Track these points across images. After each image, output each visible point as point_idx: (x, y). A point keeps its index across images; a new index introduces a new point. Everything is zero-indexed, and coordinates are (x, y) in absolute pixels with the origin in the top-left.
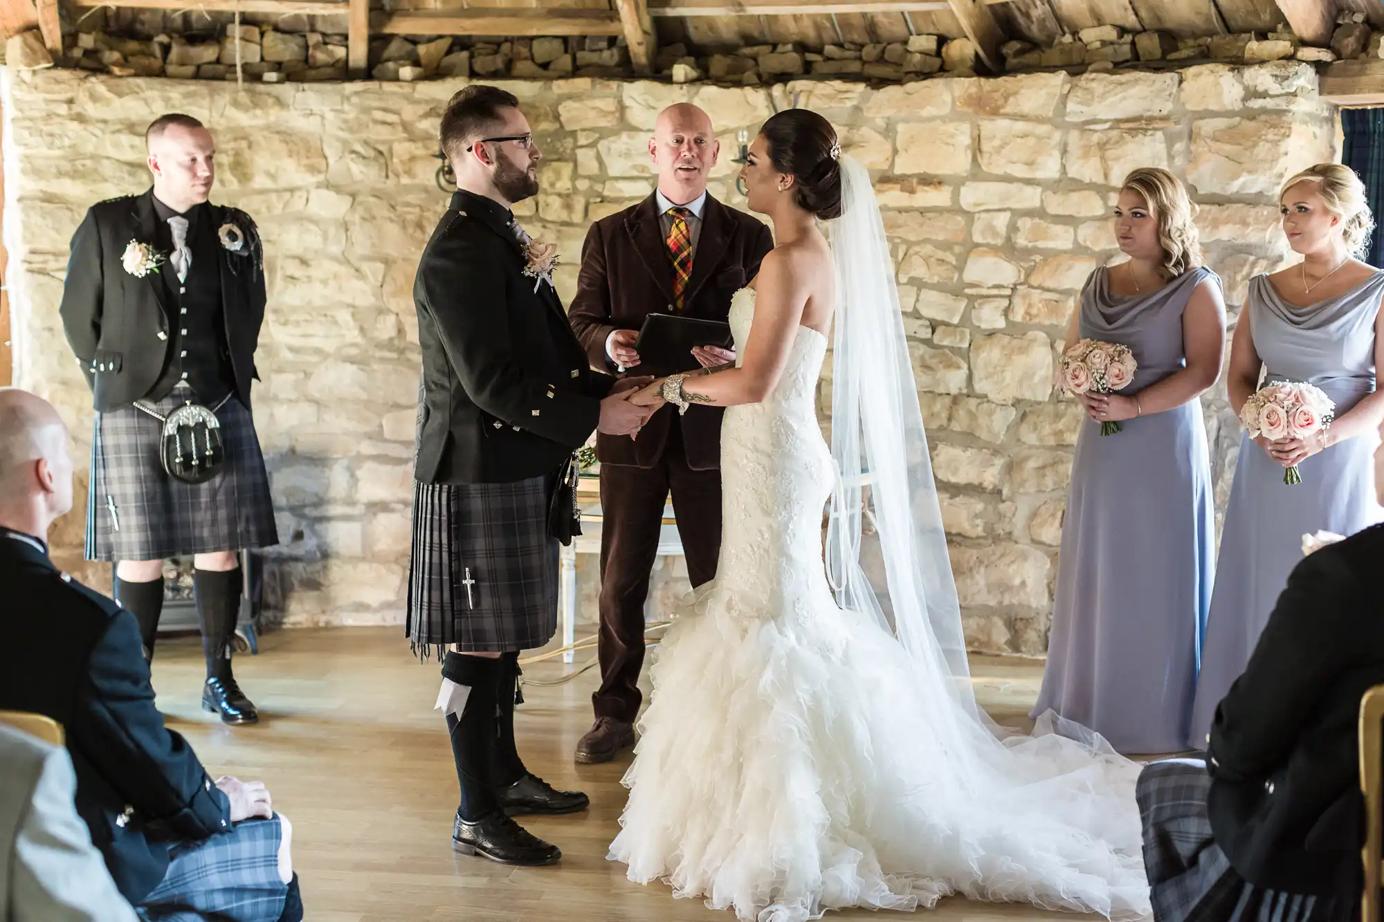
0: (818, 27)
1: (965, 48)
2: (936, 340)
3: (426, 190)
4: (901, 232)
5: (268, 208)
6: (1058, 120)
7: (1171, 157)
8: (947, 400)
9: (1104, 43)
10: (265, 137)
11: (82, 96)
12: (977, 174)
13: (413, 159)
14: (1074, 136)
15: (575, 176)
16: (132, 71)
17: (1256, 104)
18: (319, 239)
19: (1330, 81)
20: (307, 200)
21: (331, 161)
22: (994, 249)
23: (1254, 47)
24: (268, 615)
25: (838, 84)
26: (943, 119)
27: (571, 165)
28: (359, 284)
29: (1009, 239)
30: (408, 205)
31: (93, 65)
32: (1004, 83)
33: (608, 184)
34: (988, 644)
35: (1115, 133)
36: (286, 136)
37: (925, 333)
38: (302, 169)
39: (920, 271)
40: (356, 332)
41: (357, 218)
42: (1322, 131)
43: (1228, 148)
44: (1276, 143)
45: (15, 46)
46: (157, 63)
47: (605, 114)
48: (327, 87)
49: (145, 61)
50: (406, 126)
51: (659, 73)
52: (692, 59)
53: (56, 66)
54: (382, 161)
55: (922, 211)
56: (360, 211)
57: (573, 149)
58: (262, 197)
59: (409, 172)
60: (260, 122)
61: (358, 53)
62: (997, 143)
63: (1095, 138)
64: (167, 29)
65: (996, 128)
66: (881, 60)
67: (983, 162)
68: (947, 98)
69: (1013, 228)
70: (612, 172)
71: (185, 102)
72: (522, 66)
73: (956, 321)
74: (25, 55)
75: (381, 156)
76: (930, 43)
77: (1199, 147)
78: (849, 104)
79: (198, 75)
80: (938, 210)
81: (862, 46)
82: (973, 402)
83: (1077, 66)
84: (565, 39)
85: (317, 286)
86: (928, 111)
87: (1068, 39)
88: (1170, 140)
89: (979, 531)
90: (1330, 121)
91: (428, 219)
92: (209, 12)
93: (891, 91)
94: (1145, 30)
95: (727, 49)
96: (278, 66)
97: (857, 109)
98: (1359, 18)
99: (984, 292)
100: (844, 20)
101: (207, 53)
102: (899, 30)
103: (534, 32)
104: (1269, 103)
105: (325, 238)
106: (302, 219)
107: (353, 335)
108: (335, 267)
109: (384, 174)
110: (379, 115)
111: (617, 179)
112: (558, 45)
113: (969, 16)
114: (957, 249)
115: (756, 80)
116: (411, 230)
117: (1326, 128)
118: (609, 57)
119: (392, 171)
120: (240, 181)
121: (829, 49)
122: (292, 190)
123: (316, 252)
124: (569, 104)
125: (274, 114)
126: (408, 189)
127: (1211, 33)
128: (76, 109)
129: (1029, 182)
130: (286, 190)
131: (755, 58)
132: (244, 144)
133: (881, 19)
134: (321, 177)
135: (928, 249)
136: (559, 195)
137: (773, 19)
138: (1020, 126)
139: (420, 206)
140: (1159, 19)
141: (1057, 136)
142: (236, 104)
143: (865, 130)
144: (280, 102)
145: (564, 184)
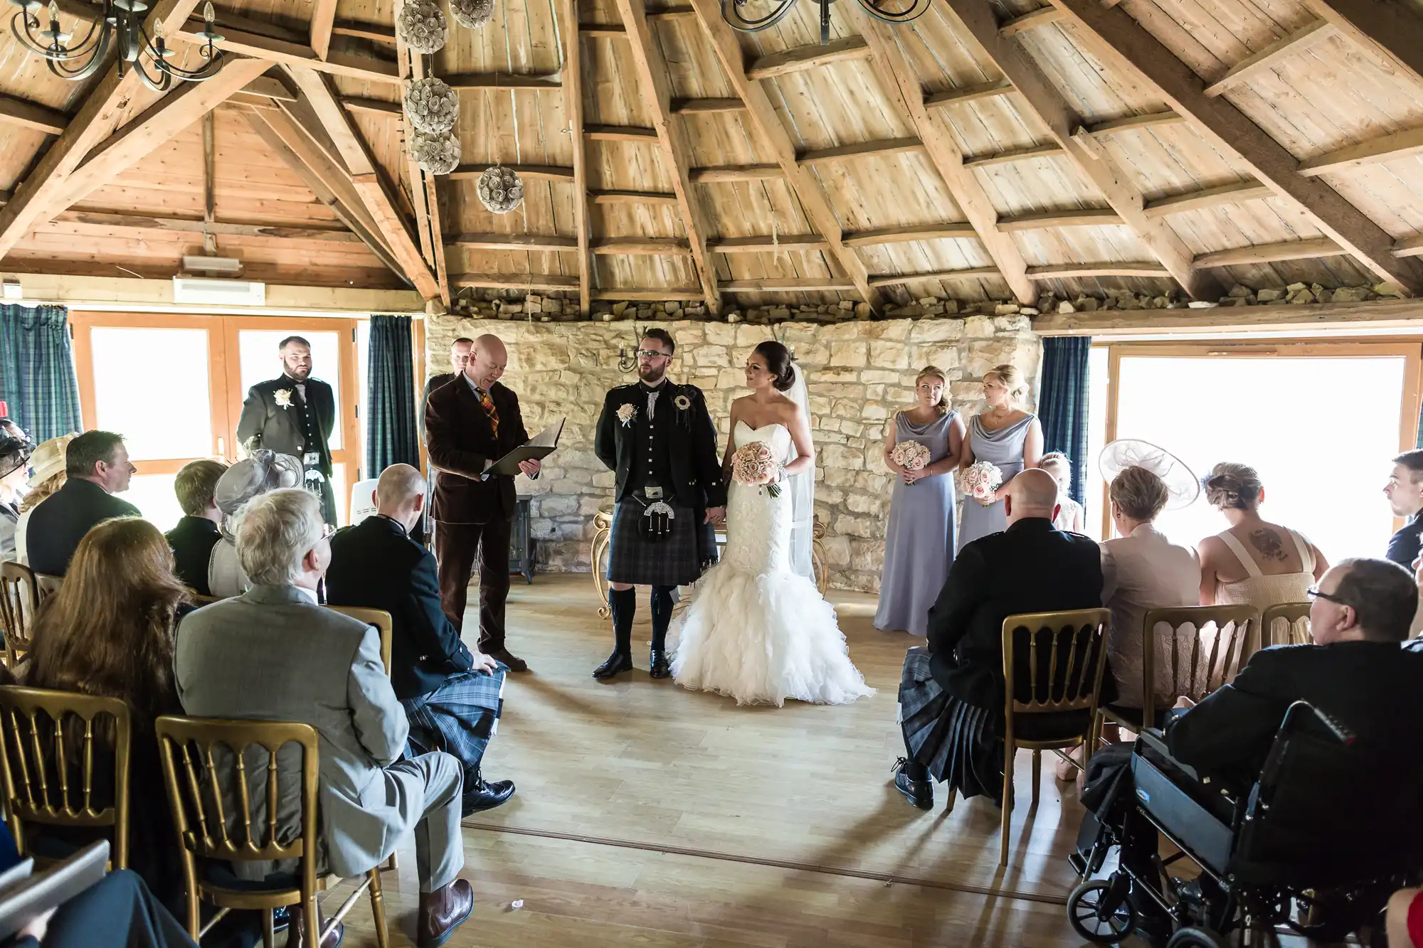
0: (797, 298)
1: (865, 307)
2: (849, 444)
3: (614, 371)
4: (833, 393)
5: (542, 379)
6: (906, 342)
7: (960, 359)
8: (854, 473)
9: (931, 305)
10: (541, 347)
11: (459, 327)
12: (869, 366)
13: (609, 357)
14: (915, 348)
15: (682, 365)
16: (482, 316)
17: (1000, 334)
18: (565, 393)
19: (1036, 323)
20: (560, 376)
21: (571, 358)
22: (876, 402)
23: (1000, 307)
24: (538, 567)
25: (805, 324)
26: (854, 341)
28: (582, 414)
29: (884, 397)
30: (606, 378)
31: (466, 314)
32: (883, 323)
33: (698, 369)
34: (871, 588)
35: (934, 348)
36: (551, 346)
37: (844, 441)
38: (558, 361)
39: (841, 412)
41: (582, 384)
42: (1033, 348)
43: (986, 355)
44: (1009, 353)
45: (430, 305)
46: (494, 313)
47: (696, 337)
48: (570, 324)
49: (488, 312)
50: (606, 342)
51: (723, 319)
52: (738, 312)
53: (448, 314)
54: (594, 358)
55: (843, 384)
56: (584, 381)
58: (539, 374)
59: (607, 364)
60: (540, 340)
61: (585, 306)
62: (878, 352)
63: (925, 349)
64: (500, 298)
65: (878, 345)
66: (826, 312)
67: (872, 361)
68: (855, 330)
69: (885, 392)
70: (700, 364)
72: (659, 315)
73: (858, 435)
74: (434, 309)
75: (595, 356)
76: (850, 305)
77: (974, 355)
78: (809, 333)
79: (512, 319)
80: (852, 383)
81: (818, 306)
82: (865, 474)
83: (916, 317)
84: (680, 302)
85: (564, 415)
86: (846, 337)
87: (914, 303)
88: (960, 351)
89: (868, 535)
90: (1037, 343)
92: (518, 290)
93: (830, 327)
94: (950, 299)
95: (756, 307)
96: (549, 314)
97: (814, 335)
98: (1051, 294)
99: (872, 422)
100: (809, 293)
101: (516, 308)
102: (836, 298)
103: (665, 299)
104: (1006, 334)
105: (568, 393)
106: (558, 385)
107: (580, 438)
108: (572, 406)
109: (595, 364)
110: (593, 337)
111: (701, 367)
112: (677, 304)
113: (867, 292)
114: (860, 401)
115: (767, 321)
117: (1035, 346)
118: (700, 310)
119: (599, 363)
120: (529, 367)
121: (803, 307)
122: (554, 371)
123: (564, 399)
124: (680, 332)
125: (546, 336)
126: (606, 371)
127: (981, 301)
128: (456, 333)
129: (893, 370)
130: (550, 371)
131: (768, 311)
132: (531, 350)
133: (827, 293)
134: (566, 365)
135: (846, 401)
137: (777, 292)
138: (889, 344)
139: (611, 379)
140: (956, 293)
141: (907, 349)
142: (528, 331)
143: (817, 345)
144: (549, 331)
145: (677, 369)
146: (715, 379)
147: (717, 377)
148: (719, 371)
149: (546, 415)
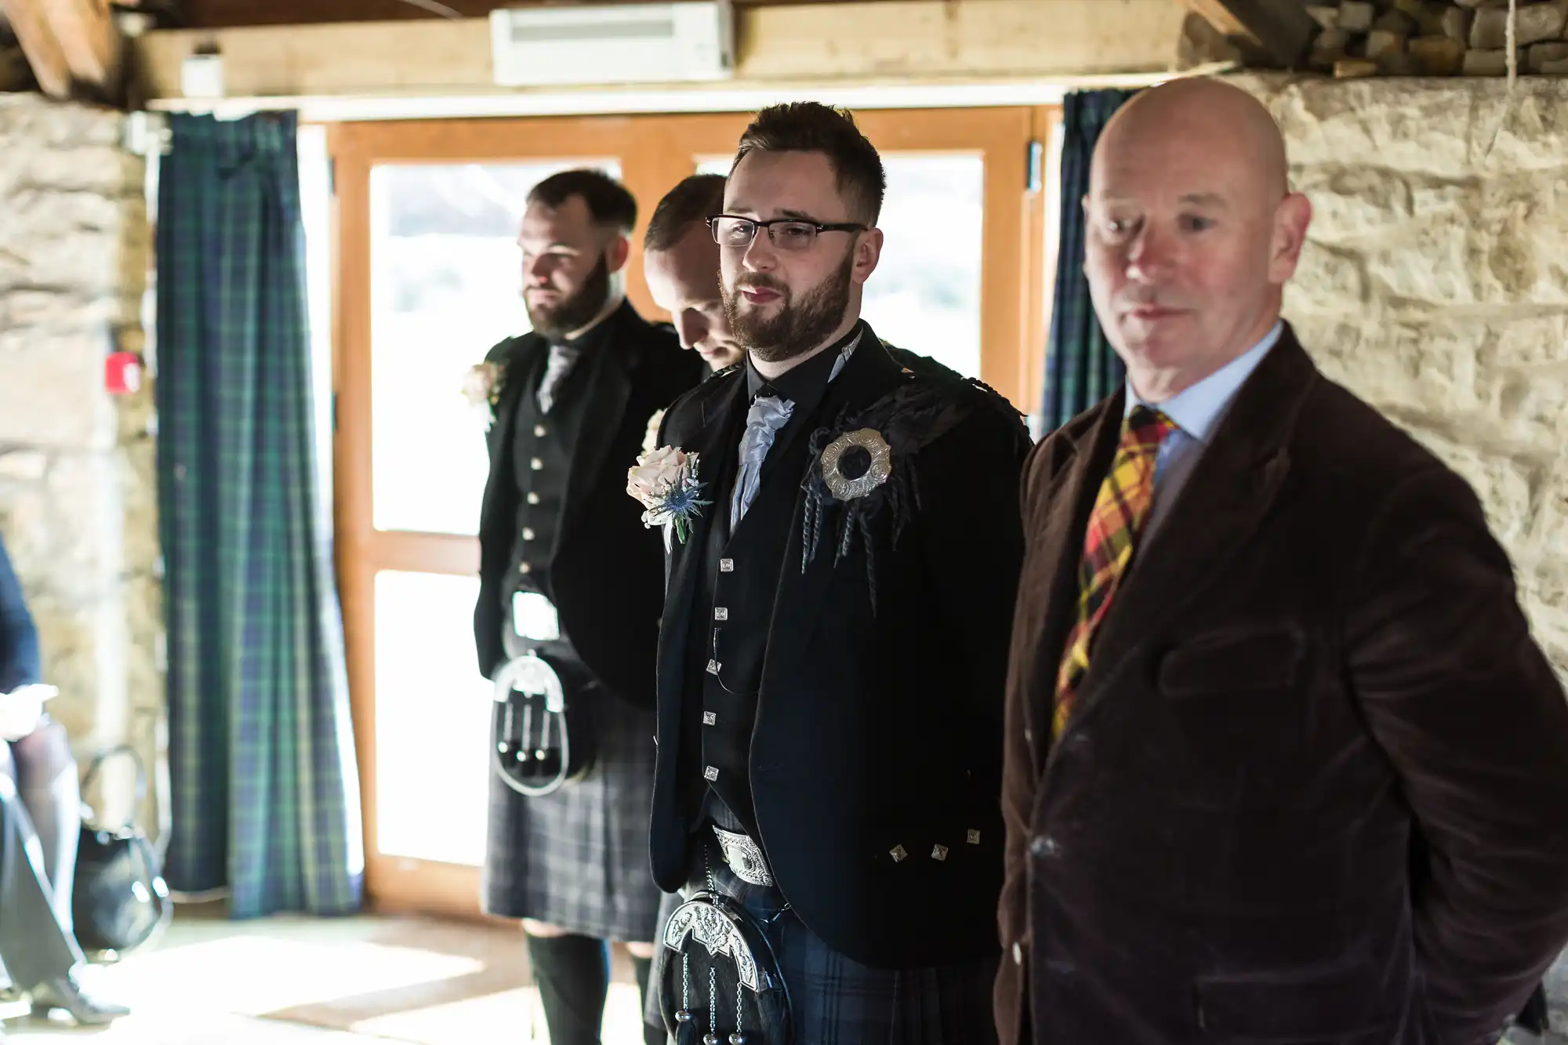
5: (1546, 347)
16: (1369, 67)
53: (1242, 66)
58: (1542, 323)
60: (1554, 161)
71: (1424, 123)
120: (1508, 288)
132: (1521, 208)
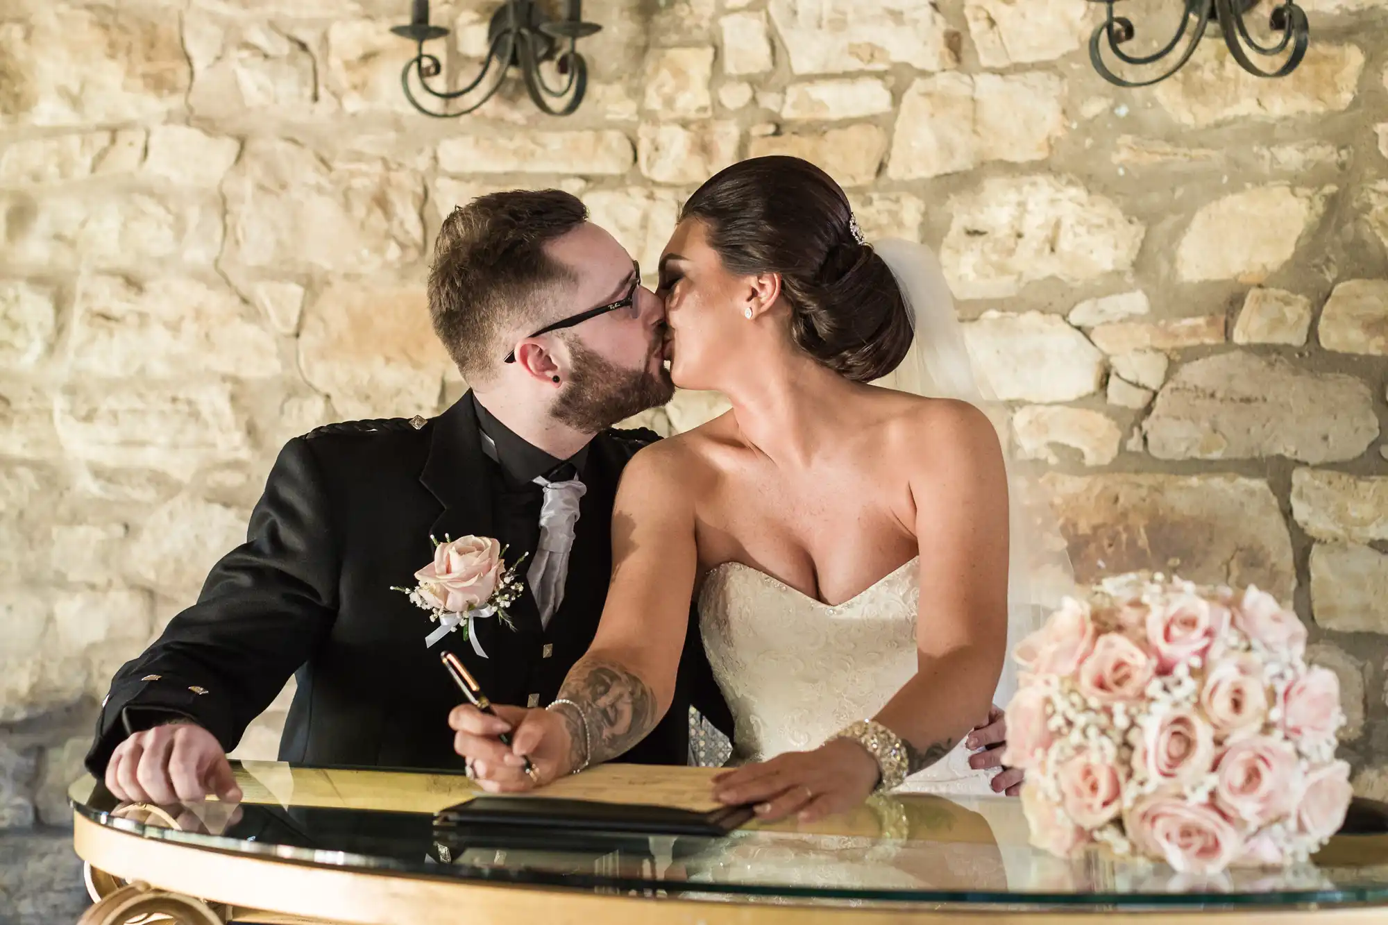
3: (397, 124)
10: (59, 16)
13: (370, 57)
15: (717, 77)
18: (167, 233)
20: (146, 150)
21: (199, 65)
27: (710, 52)
28: (251, 331)
30: (358, 157)
33: (793, 92)
36: (106, 14)
38: (139, 83)
40: (238, 437)
41: (248, 187)
54: (305, 61)
56: (254, 170)
57: (714, 19)
59: (360, 88)
70: (802, 64)
75: (306, 54)
85: (159, 336)
91: (399, 187)
106: (132, 190)
108: (198, 294)
109: (308, 92)
111: (810, 78)
116: (360, 211)
119: (327, 87)
122: (114, 129)
123: (161, 262)
126: (358, 123)
130: (99, 128)
134: (175, 102)
136: (685, 124)
139: (384, 161)
145: (693, 99)
146: (875, 137)
147: (882, 123)
148: (896, 97)
149: (77, 328)
